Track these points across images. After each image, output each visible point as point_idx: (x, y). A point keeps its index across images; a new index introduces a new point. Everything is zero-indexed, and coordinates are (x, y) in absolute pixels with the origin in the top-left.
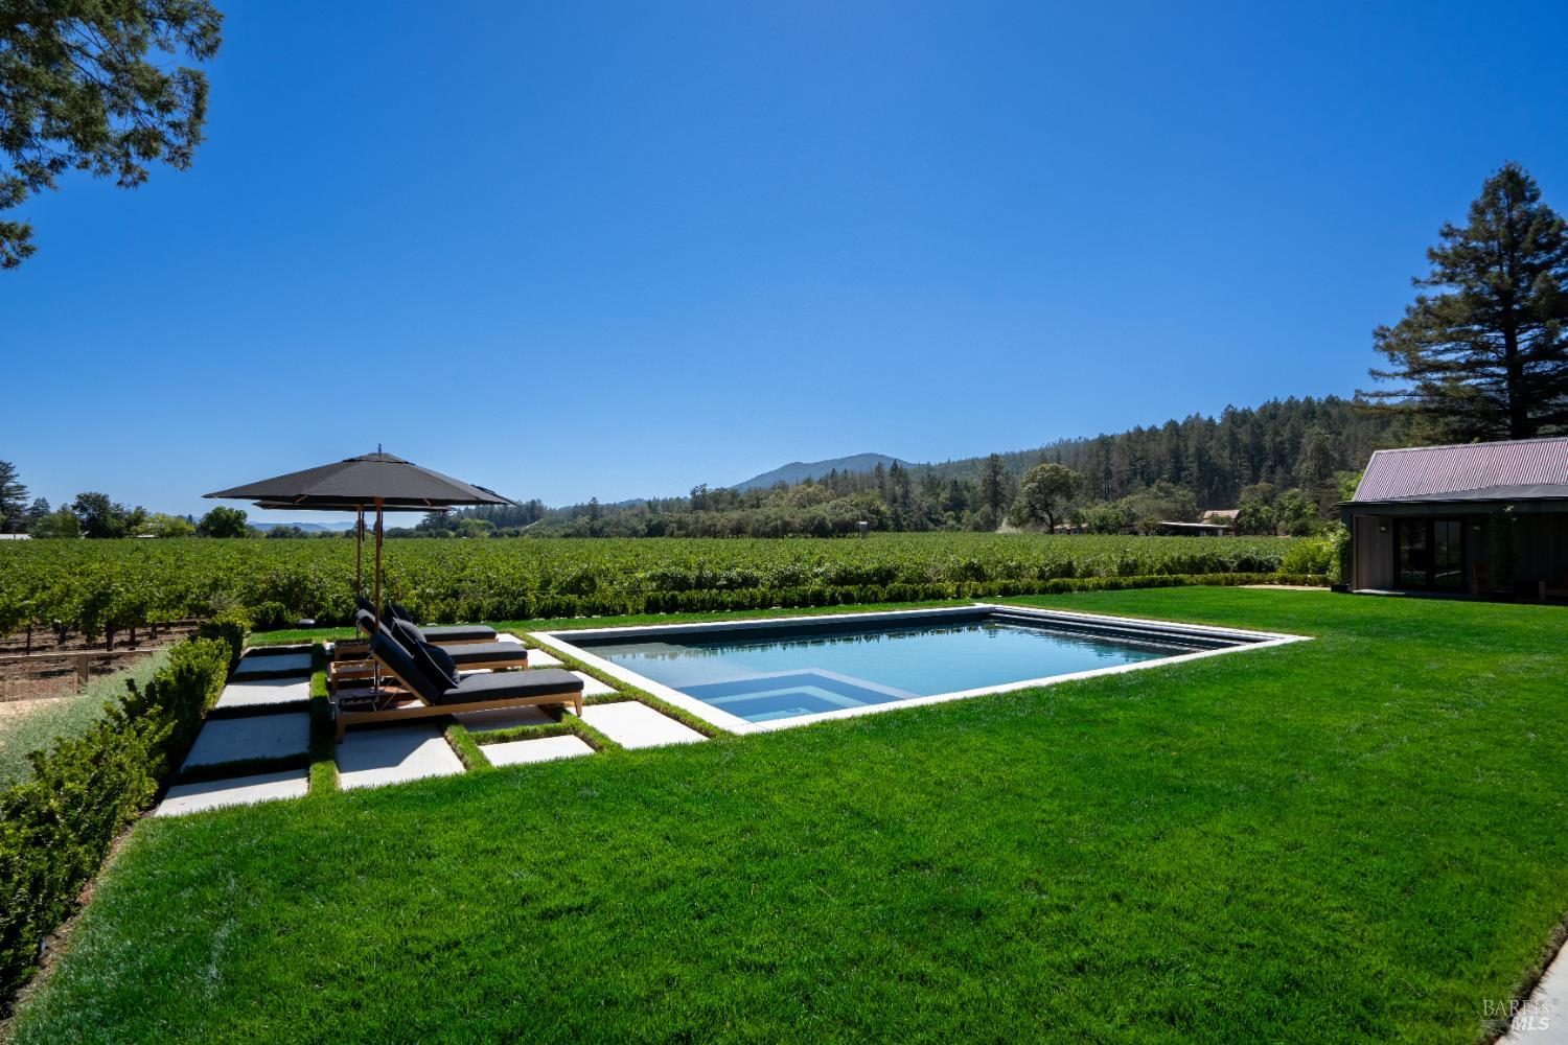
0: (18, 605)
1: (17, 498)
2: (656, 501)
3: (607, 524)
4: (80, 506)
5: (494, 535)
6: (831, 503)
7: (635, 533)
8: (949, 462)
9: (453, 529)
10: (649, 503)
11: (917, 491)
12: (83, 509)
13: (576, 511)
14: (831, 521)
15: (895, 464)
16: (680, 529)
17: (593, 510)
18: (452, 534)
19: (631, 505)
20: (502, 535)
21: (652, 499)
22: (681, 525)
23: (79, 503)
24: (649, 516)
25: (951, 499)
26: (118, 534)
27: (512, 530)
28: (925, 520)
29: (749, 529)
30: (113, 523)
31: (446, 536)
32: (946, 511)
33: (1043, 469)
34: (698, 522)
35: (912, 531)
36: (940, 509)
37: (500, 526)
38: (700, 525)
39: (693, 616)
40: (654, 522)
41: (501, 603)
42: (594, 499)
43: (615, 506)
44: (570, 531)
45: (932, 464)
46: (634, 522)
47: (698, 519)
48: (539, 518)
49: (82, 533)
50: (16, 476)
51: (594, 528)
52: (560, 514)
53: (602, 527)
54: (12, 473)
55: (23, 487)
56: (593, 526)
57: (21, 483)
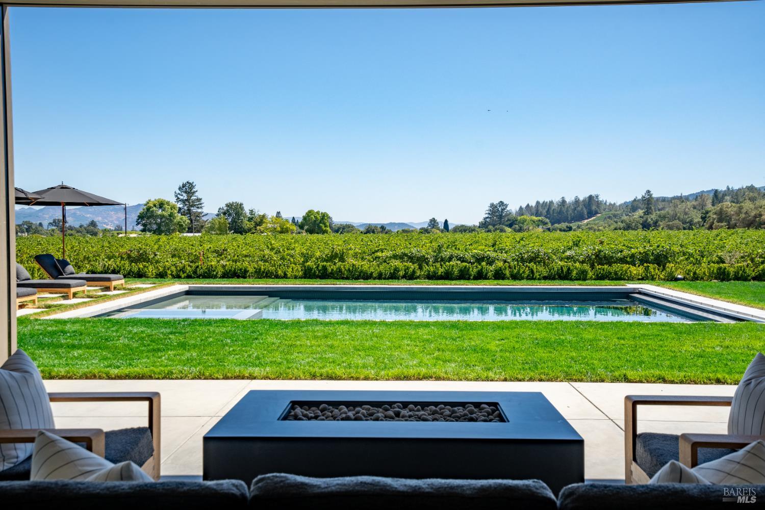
1: (198, 208)
3: (664, 217)
4: (227, 212)
5: (548, 230)
9: (510, 226)
12: (230, 215)
13: (633, 206)
16: (720, 220)
17: (648, 203)
18: (509, 230)
20: (555, 230)
22: (722, 217)
23: (227, 209)
26: (246, 232)
27: (566, 226)
30: (247, 224)
31: (503, 230)
34: (741, 212)
37: (555, 222)
38: (743, 216)
42: (649, 191)
44: (622, 225)
46: (694, 215)
47: (742, 209)
48: (596, 213)
49: (230, 231)
50: (196, 191)
51: (648, 222)
52: (620, 209)
53: (657, 220)
54: (195, 190)
55: (201, 199)
56: (647, 219)
57: (200, 197)
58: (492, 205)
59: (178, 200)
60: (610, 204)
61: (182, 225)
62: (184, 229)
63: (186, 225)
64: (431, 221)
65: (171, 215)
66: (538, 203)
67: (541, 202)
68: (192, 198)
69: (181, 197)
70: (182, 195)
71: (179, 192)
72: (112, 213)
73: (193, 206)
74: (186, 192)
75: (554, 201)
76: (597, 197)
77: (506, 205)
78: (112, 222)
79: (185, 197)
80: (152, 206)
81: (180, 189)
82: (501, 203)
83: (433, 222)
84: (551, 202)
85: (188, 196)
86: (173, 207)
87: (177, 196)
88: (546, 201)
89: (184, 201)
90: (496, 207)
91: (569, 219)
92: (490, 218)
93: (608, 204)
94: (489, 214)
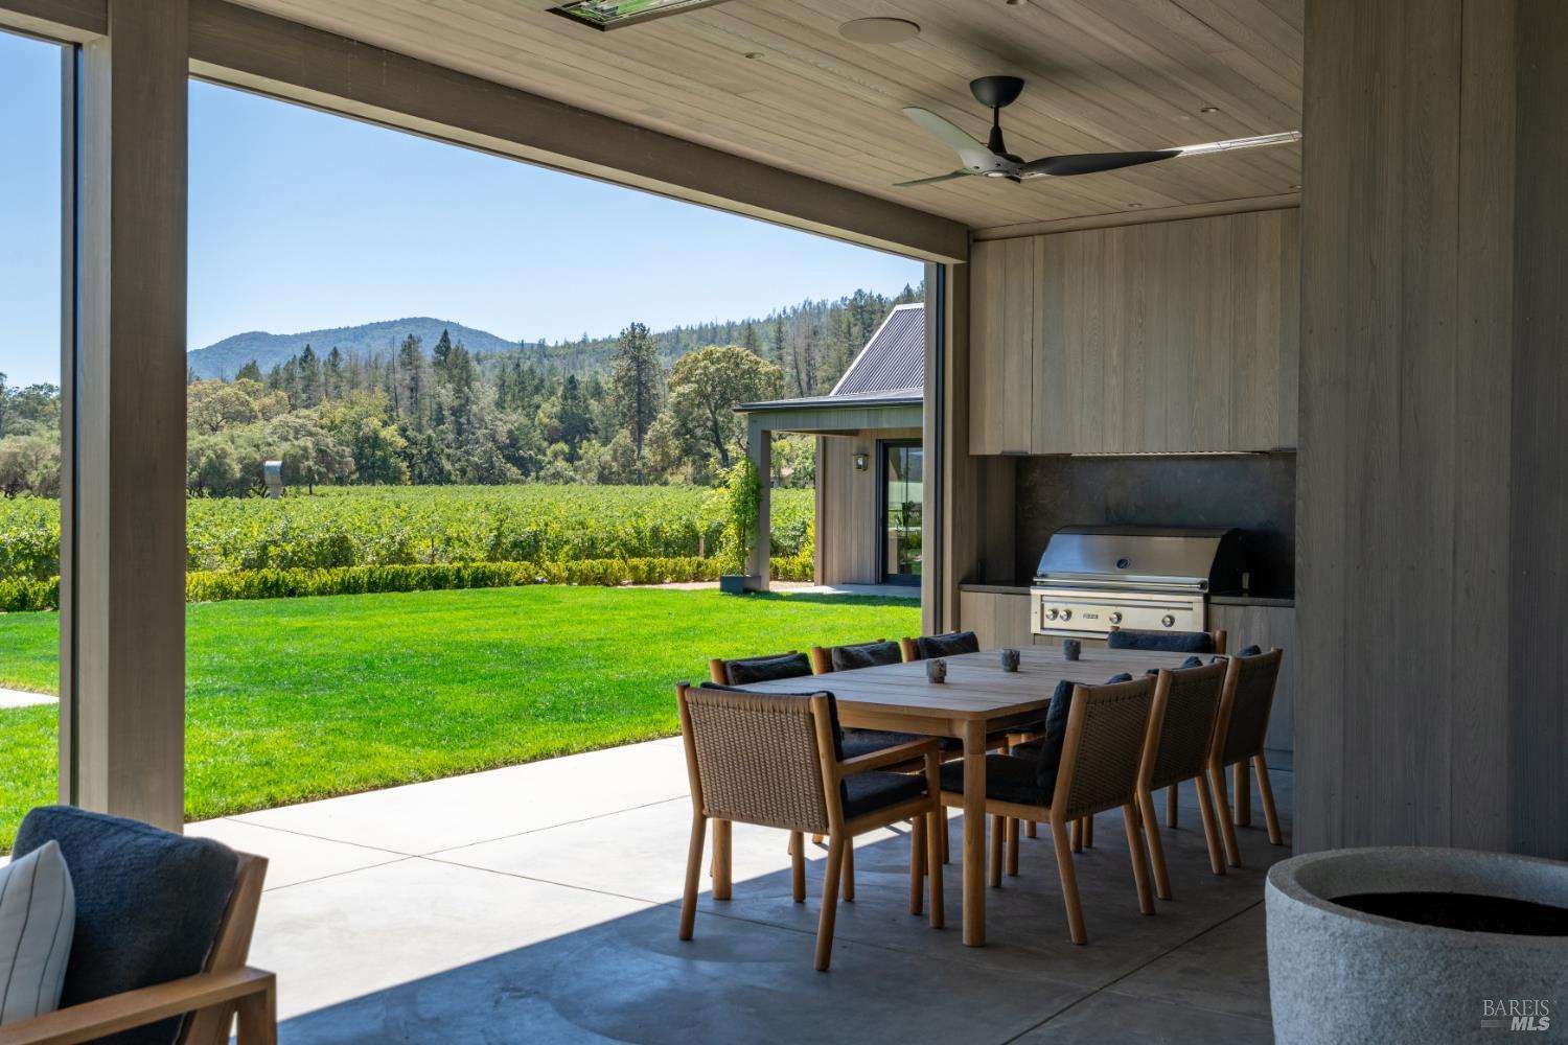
6: (275, 421)
8: (584, 341)
11: (486, 394)
14: (241, 460)
15: (445, 338)
25: (563, 416)
28: (499, 460)
29: (33, 478)
32: (552, 441)
33: (708, 356)
35: (470, 482)
36: (537, 435)
45: (550, 343)
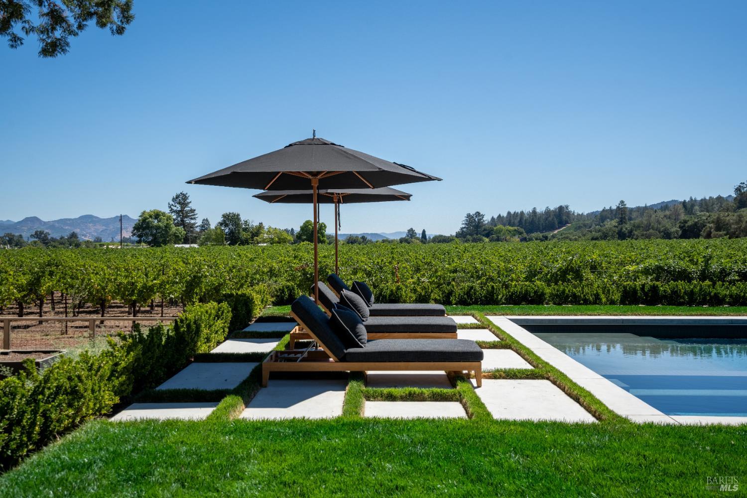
0: (150, 284)
1: (192, 219)
2: (693, 202)
3: (638, 227)
4: (224, 223)
5: (524, 240)
7: (667, 235)
9: (487, 236)
10: (684, 203)
12: (226, 225)
13: (604, 216)
16: (718, 229)
17: (621, 213)
18: (487, 240)
19: (664, 206)
20: (531, 240)
21: (688, 200)
22: (720, 226)
23: (224, 221)
24: (683, 217)
26: (245, 242)
27: (541, 235)
30: (244, 235)
31: (480, 240)
34: (741, 221)
37: (529, 231)
38: (743, 224)
39: (673, 308)
40: (690, 223)
41: (472, 288)
42: (622, 202)
43: (646, 208)
44: (598, 235)
46: (667, 224)
47: (743, 217)
48: (567, 222)
49: (226, 242)
50: (190, 202)
51: (623, 231)
52: (588, 219)
53: (631, 229)
54: (188, 201)
55: (195, 210)
56: (622, 229)
57: (193, 208)
58: (469, 216)
59: (172, 211)
60: (578, 215)
61: (178, 236)
62: (180, 240)
63: (182, 236)
64: (409, 231)
65: (167, 227)
66: (509, 213)
67: (512, 212)
68: (185, 209)
69: (175, 208)
70: (175, 206)
71: (173, 203)
72: (91, 225)
73: (187, 217)
74: (179, 203)
75: (524, 212)
76: (567, 207)
77: (483, 216)
78: (90, 233)
79: (178, 208)
80: (148, 217)
81: (174, 200)
82: (478, 214)
83: (411, 232)
84: (522, 213)
85: (181, 207)
86: (169, 218)
87: (170, 207)
88: (517, 212)
89: (177, 212)
90: (473, 217)
91: (541, 228)
92: (467, 228)
93: (576, 214)
94: (466, 224)
